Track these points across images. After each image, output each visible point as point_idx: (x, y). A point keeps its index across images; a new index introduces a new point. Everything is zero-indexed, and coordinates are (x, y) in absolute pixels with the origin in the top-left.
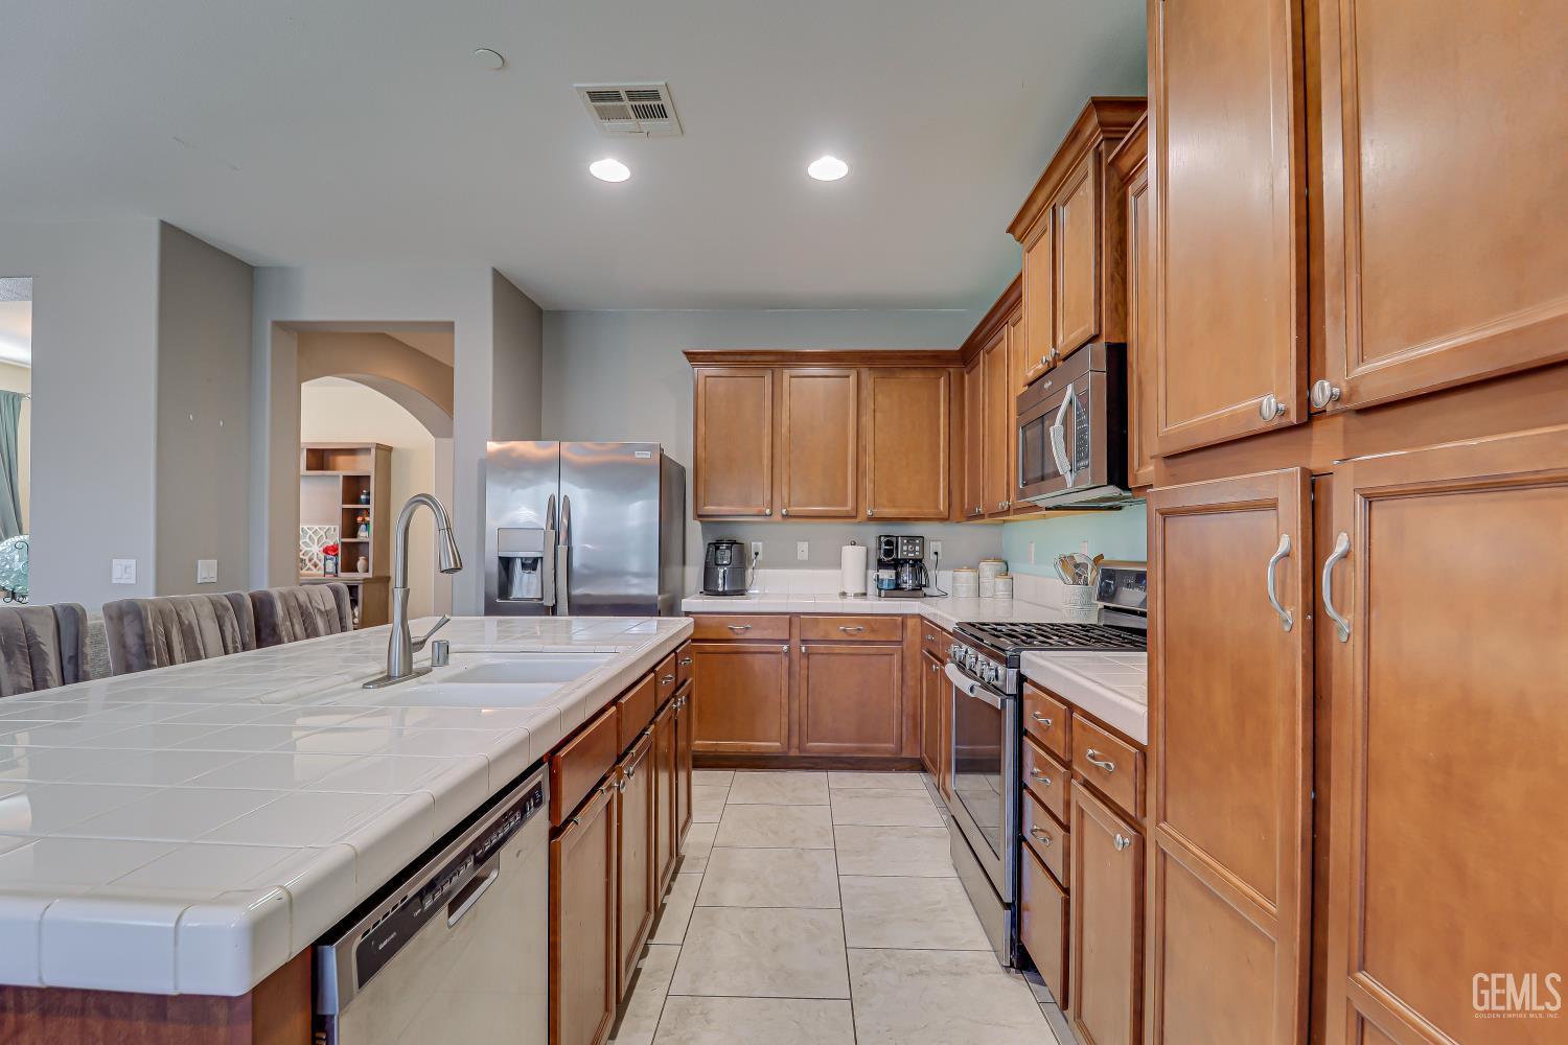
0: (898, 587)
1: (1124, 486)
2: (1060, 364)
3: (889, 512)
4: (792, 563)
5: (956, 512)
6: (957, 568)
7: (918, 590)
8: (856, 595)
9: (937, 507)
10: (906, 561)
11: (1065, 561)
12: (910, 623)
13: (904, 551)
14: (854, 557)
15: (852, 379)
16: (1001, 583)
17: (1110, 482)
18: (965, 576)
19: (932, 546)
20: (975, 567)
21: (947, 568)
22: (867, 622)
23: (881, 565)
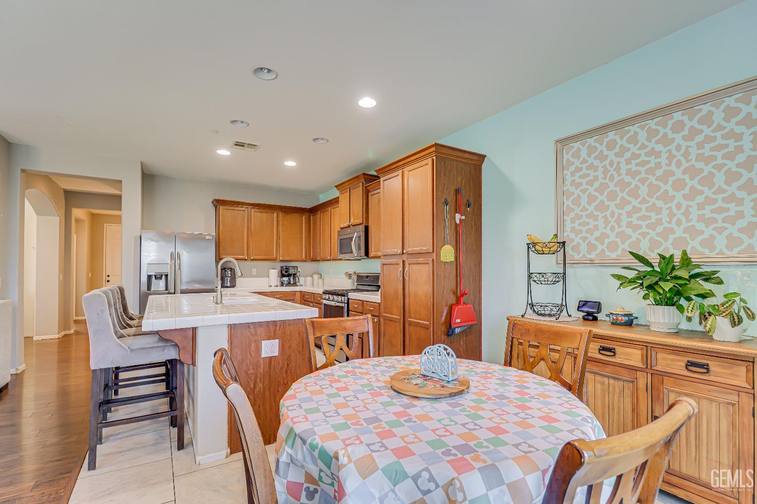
0: (289, 283)
1: (368, 256)
2: (351, 227)
3: (287, 258)
4: (251, 276)
5: (307, 259)
6: (306, 277)
7: (295, 284)
8: (275, 286)
9: (302, 257)
10: (291, 274)
11: (347, 274)
12: (297, 294)
13: (291, 271)
14: (274, 274)
15: (275, 215)
16: (320, 281)
17: (365, 256)
18: (309, 279)
19: (299, 269)
20: (312, 276)
21: (303, 277)
22: (282, 294)
23: (283, 276)
